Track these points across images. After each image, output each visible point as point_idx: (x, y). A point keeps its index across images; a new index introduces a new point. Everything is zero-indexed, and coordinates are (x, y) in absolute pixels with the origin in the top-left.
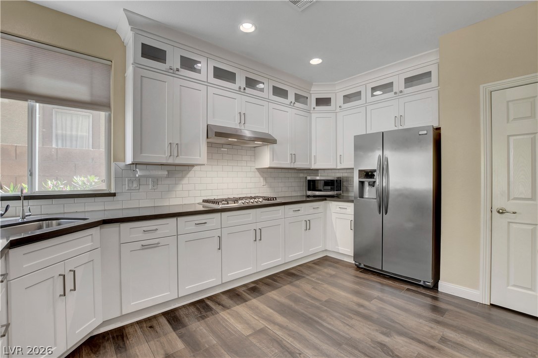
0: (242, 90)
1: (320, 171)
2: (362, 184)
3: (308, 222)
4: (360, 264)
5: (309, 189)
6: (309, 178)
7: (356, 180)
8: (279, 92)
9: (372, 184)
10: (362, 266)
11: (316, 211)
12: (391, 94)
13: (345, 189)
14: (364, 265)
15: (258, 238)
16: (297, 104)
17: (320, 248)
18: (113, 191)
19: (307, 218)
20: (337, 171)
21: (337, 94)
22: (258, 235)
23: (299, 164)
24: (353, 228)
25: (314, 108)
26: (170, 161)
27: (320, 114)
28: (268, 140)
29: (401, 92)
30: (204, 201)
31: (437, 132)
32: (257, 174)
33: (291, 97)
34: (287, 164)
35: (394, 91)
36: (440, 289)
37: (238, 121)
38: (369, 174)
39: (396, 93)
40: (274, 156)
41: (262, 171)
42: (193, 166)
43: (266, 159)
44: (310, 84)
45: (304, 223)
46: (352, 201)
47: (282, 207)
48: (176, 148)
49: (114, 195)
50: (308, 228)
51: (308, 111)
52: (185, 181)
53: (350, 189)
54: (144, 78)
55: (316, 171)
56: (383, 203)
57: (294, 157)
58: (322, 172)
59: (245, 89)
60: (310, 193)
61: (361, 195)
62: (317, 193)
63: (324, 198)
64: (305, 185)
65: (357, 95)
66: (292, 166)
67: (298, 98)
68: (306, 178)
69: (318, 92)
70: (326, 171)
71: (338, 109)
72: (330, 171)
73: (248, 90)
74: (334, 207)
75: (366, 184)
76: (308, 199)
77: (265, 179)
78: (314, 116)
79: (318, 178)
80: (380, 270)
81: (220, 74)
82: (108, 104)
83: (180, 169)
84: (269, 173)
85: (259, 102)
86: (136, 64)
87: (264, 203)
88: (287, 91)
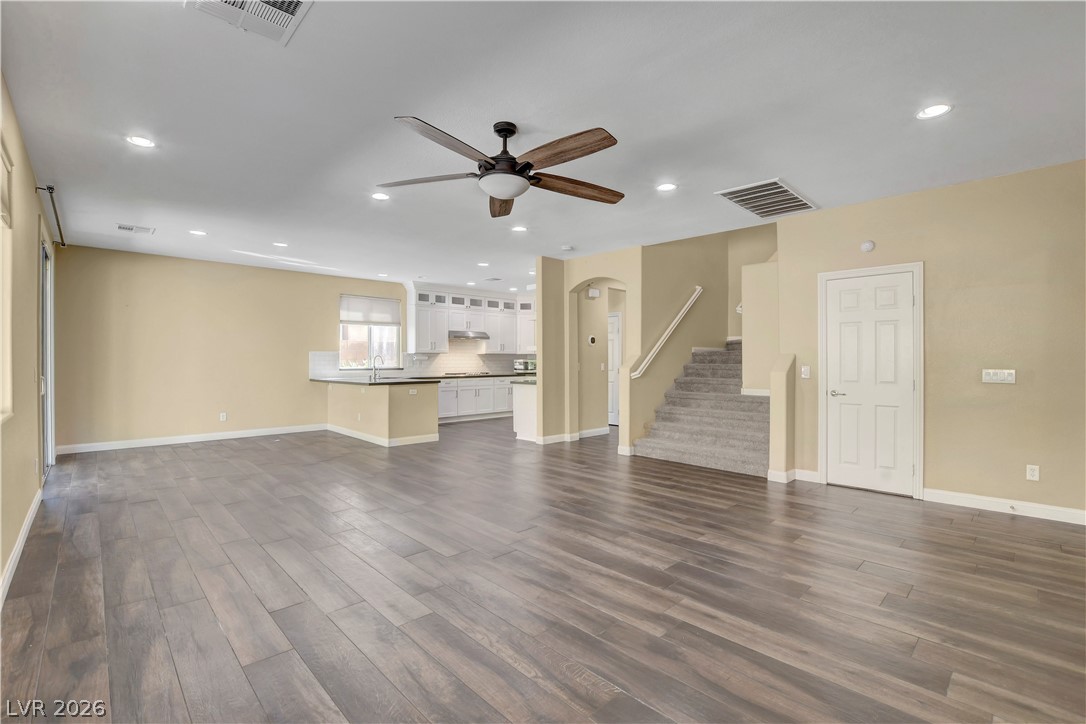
0: (468, 308)
8: (493, 304)
15: (477, 395)
16: (506, 311)
18: (401, 368)
22: (477, 393)
23: (507, 351)
25: (519, 312)
26: (431, 351)
28: (485, 337)
32: (477, 358)
33: (501, 307)
34: (498, 350)
37: (465, 326)
40: (488, 348)
41: (481, 356)
42: (438, 354)
43: (484, 348)
44: (516, 296)
47: (492, 378)
48: (434, 345)
51: (515, 314)
52: (435, 362)
54: (420, 311)
57: (503, 346)
59: (470, 307)
66: (501, 353)
67: (507, 306)
69: (522, 299)
73: (474, 307)
77: (484, 361)
78: (519, 317)
81: (456, 301)
82: (399, 322)
83: (432, 356)
84: (487, 358)
85: (479, 313)
86: (418, 305)
87: (481, 375)
88: (498, 303)
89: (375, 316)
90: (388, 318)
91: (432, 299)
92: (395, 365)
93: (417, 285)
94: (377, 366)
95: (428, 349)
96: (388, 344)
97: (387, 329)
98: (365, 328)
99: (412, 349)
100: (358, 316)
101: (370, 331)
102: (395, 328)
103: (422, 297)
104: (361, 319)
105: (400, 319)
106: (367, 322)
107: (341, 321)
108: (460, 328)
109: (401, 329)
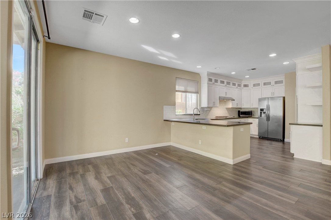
2: (261, 113)
4: (260, 137)
7: (259, 112)
8: (234, 84)
9: (264, 113)
12: (270, 86)
14: (262, 137)
16: (238, 87)
18: (199, 113)
23: (239, 106)
24: (258, 126)
25: (243, 88)
26: (212, 107)
27: (245, 90)
28: (232, 100)
30: (216, 117)
31: (284, 98)
32: (226, 110)
34: (235, 106)
35: (271, 85)
36: (285, 141)
37: (225, 95)
38: (262, 110)
39: (272, 85)
41: (228, 109)
43: (230, 105)
44: (242, 80)
48: (214, 103)
49: (200, 115)
51: (241, 89)
53: (255, 115)
54: (209, 87)
56: (268, 118)
57: (237, 104)
60: (241, 116)
61: (261, 116)
65: (259, 85)
66: (237, 107)
67: (238, 85)
69: (244, 83)
71: (251, 88)
73: (227, 85)
75: (262, 113)
77: (228, 111)
78: (243, 91)
80: (267, 138)
81: (222, 82)
85: (229, 88)
86: (208, 84)
87: (233, 118)
88: (235, 84)
89: (189, 89)
90: (194, 90)
91: (213, 81)
93: (209, 74)
97: (193, 95)
98: (184, 94)
100: (182, 88)
101: (186, 96)
102: (196, 95)
103: (210, 80)
105: (198, 91)
106: (186, 92)
107: (176, 91)
108: (223, 95)
109: (198, 95)
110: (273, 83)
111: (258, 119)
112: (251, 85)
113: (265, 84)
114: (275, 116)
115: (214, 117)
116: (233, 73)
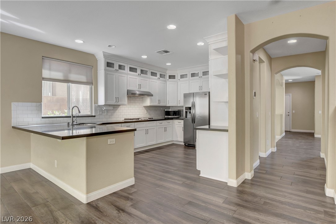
0: (139, 75)
1: (171, 107)
2: (186, 112)
3: (165, 128)
4: (186, 144)
5: (166, 115)
6: (165, 110)
7: (184, 111)
8: (153, 74)
9: (190, 112)
10: (187, 145)
11: (169, 124)
13: (181, 115)
14: (188, 144)
15: (147, 133)
16: (161, 79)
17: (170, 139)
18: (93, 115)
19: (165, 126)
20: (178, 107)
21: (178, 74)
22: (147, 132)
23: (162, 104)
25: (168, 80)
26: (116, 104)
27: (170, 82)
28: (149, 95)
29: (201, 77)
30: (125, 119)
32: (144, 109)
33: (158, 76)
34: (156, 104)
37: (138, 87)
39: (199, 77)
40: (151, 101)
41: (146, 107)
42: (120, 105)
43: (148, 102)
44: (166, 70)
45: (164, 128)
46: (183, 119)
47: (155, 122)
48: (117, 99)
49: (95, 116)
50: (166, 130)
51: (165, 81)
52: (117, 111)
53: (183, 114)
54: (108, 75)
55: (169, 107)
56: (193, 120)
57: (159, 101)
58: (172, 107)
59: (140, 75)
60: (166, 117)
61: (186, 117)
62: (170, 117)
63: (172, 119)
64: (164, 113)
65: (186, 75)
66: (159, 105)
67: (161, 76)
68: (164, 110)
69: (169, 73)
70: (173, 107)
71: (178, 81)
72: (175, 107)
73: (142, 75)
74: (176, 122)
75: (188, 112)
76: (166, 119)
77: (147, 111)
78: (168, 83)
79: (170, 110)
80: (193, 145)
81: (132, 69)
82: (92, 82)
83: (115, 107)
84: (149, 108)
85: (146, 79)
86: (105, 70)
87: (149, 119)
88: (156, 73)
89: (73, 77)
90: (83, 78)
91: (116, 67)
92: (89, 113)
93: (106, 55)
94: (74, 114)
95: (113, 102)
96: (83, 100)
97: (82, 87)
98: (65, 85)
99: (102, 101)
100: (58, 75)
101: (69, 88)
102: (88, 87)
103: (109, 65)
104: (61, 78)
105: (92, 80)
106: (66, 81)
107: (43, 78)
108: (135, 88)
109: (93, 87)
110: (201, 74)
111: (183, 121)
112: (178, 77)
113: (193, 75)
114: (201, 117)
115: (122, 120)
116: (145, 57)
